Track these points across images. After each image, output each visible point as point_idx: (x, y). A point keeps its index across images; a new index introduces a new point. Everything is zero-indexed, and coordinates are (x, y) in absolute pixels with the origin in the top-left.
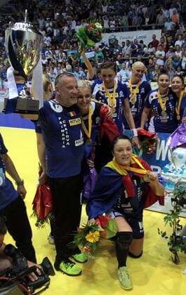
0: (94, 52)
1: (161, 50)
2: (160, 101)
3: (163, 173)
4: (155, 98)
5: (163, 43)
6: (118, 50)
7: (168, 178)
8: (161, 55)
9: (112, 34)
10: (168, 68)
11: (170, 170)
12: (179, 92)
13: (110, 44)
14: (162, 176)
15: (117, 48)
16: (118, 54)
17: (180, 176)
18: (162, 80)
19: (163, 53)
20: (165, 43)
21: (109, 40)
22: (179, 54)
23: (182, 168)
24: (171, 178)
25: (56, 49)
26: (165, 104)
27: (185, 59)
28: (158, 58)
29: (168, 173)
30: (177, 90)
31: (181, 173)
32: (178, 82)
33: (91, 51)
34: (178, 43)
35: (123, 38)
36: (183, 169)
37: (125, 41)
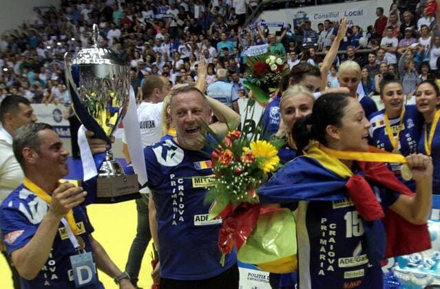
0: (267, 45)
1: (390, 37)
2: (389, 132)
3: (398, 268)
4: (378, 126)
5: (394, 22)
6: (309, 40)
7: (406, 278)
8: (391, 45)
9: (299, 9)
10: (406, 69)
11: (412, 262)
12: (431, 113)
13: (296, 28)
14: (396, 274)
15: (308, 36)
16: (310, 45)
17: (431, 273)
18: (391, 93)
19: (394, 41)
20: (399, 23)
21: (295, 21)
22: (425, 42)
23: (434, 259)
24: (414, 279)
25: (199, 41)
26: (397, 137)
27: (436, 50)
28: (386, 51)
29: (407, 269)
30: (427, 109)
31: (433, 268)
32: (427, 93)
33: (262, 43)
34: (423, 22)
35: (321, 17)
36: (437, 261)
37: (322, 21)
